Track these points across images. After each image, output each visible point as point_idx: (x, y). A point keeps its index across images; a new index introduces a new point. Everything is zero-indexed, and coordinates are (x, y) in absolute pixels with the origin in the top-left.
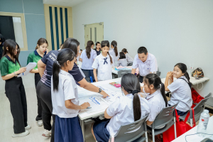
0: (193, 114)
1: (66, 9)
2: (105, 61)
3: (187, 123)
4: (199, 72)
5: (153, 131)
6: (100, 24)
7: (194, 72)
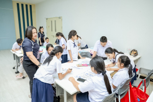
0: (145, 83)
1: (31, 6)
2: (75, 45)
3: (139, 89)
4: (135, 52)
5: (119, 96)
6: (60, 18)
7: (131, 52)
